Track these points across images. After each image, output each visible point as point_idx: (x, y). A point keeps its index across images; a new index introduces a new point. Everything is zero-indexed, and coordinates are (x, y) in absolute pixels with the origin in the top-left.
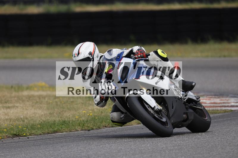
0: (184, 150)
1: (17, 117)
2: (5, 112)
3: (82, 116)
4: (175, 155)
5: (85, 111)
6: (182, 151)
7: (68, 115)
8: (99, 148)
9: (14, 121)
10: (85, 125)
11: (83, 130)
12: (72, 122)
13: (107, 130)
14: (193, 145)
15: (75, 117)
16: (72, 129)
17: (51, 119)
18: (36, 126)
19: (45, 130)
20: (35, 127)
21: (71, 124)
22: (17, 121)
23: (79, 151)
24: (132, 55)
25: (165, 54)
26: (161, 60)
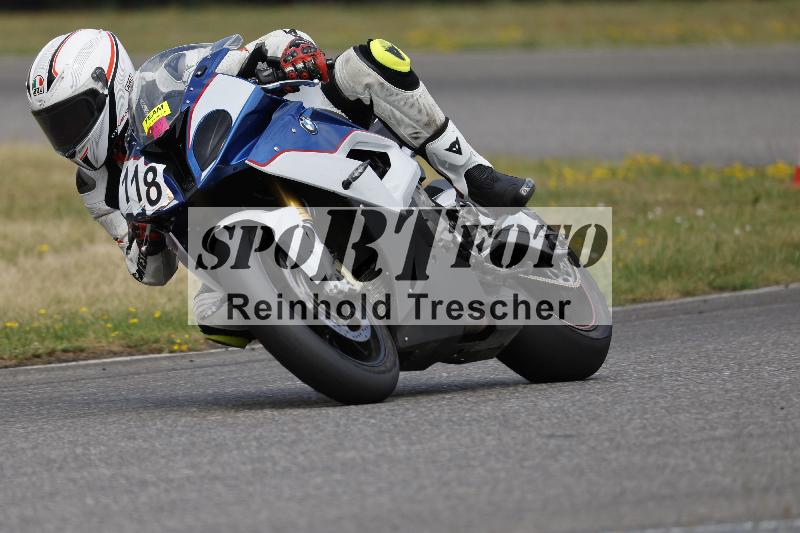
24: (261, 65)
25: (403, 59)
26: (383, 80)
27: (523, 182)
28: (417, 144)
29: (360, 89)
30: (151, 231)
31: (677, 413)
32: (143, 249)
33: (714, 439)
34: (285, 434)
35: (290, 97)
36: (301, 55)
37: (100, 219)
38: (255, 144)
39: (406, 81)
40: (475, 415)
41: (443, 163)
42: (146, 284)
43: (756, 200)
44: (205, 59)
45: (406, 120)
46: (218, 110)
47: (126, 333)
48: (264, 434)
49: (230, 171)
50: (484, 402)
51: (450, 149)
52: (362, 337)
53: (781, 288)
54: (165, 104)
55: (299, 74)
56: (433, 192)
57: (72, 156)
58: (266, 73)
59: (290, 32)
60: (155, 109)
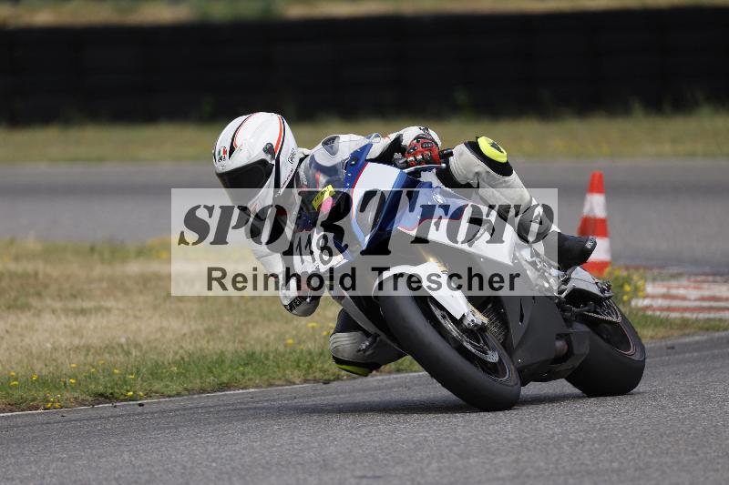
0: (619, 442)
1: (107, 342)
2: (70, 327)
3: (305, 337)
4: (592, 460)
5: (317, 322)
6: (612, 446)
7: (264, 335)
8: (359, 436)
9: (99, 352)
10: (313, 364)
11: (309, 380)
12: (274, 357)
13: (382, 381)
14: (645, 427)
15: (284, 340)
16: (274, 379)
17: (212, 347)
18: (166, 368)
19: (191, 382)
20: (162, 373)
21: (271, 363)
22: (109, 353)
23: (296, 447)
24: (397, 155)
25: (501, 153)
26: (489, 169)
27: (587, 239)
29: (471, 176)
36: (420, 149)
47: (8, 393)
58: (402, 161)
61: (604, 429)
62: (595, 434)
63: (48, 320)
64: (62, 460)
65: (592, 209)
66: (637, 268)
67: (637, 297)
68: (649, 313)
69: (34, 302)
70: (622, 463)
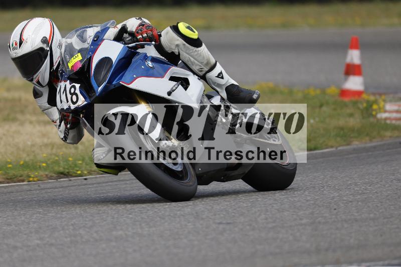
2: (42, 132)
24: (125, 35)
25: (194, 32)
26: (185, 43)
27: (254, 92)
28: (201, 74)
29: (173, 47)
30: (72, 117)
31: (283, 212)
32: (68, 126)
33: (301, 225)
34: (87, 222)
35: (139, 50)
36: (146, 30)
37: (45, 111)
38: (124, 73)
39: (196, 43)
40: (182, 213)
41: (214, 83)
42: (68, 143)
43: (321, 106)
44: (98, 32)
45: (196, 62)
46: (106, 57)
47: (6, 172)
48: (76, 222)
49: (112, 87)
50: (186, 206)
51: (218, 77)
52: (179, 168)
53: (333, 149)
54: (79, 54)
55: (144, 39)
56: (210, 97)
57: (31, 80)
58: (128, 39)
59: (138, 19)
60: (74, 57)
61: (364, 193)
62: (359, 197)
63: (28, 128)
64: (40, 213)
65: (352, 59)
66: (380, 95)
67: (380, 112)
68: (388, 122)
69: (19, 116)
70: (375, 214)
